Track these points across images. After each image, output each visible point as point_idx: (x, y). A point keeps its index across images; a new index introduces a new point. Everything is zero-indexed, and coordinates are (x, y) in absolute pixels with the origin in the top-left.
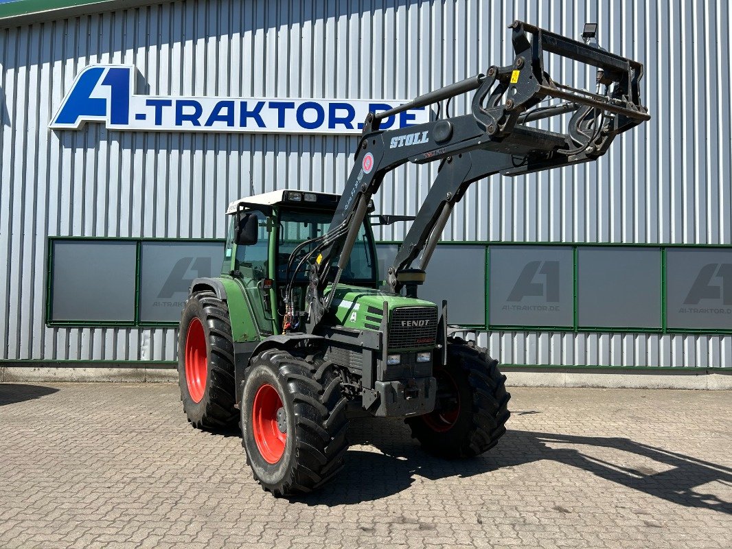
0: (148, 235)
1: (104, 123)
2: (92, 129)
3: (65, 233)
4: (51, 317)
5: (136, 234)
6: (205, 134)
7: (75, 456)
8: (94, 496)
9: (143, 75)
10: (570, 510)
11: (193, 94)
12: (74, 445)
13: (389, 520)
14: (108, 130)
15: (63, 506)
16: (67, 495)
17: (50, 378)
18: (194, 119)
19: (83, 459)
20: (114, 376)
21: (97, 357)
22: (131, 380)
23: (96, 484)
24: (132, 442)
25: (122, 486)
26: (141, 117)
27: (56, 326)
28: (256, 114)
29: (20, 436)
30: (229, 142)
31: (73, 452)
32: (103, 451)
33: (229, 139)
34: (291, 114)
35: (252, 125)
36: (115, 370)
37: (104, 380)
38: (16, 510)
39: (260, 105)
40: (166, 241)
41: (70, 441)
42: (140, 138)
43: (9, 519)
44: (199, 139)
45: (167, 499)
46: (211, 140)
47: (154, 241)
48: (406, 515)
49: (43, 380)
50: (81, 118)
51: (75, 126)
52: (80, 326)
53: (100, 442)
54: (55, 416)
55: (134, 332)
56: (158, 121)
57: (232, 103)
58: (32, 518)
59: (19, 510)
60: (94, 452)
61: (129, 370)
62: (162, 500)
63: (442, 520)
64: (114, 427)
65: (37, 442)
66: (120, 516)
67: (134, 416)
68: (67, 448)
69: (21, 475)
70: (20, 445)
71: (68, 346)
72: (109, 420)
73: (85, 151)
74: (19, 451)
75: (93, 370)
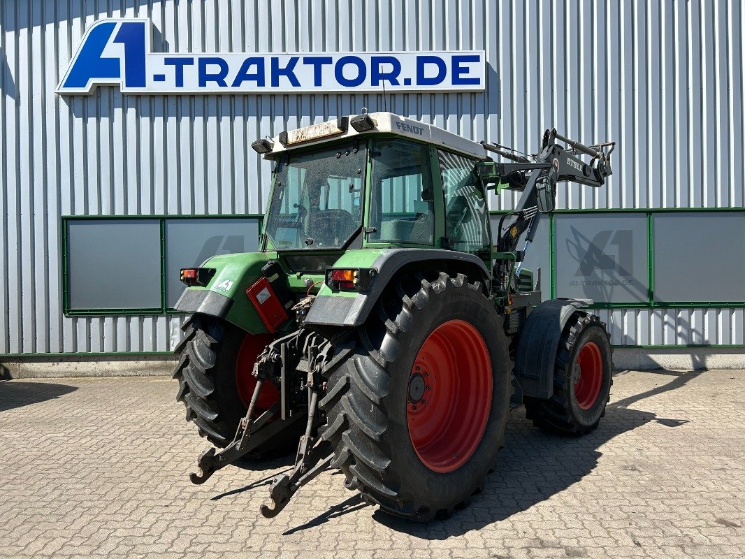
0: (173, 211)
1: (118, 86)
2: (105, 94)
3: (80, 212)
4: (69, 307)
5: (159, 211)
6: (232, 96)
7: (117, 465)
8: (152, 518)
9: (160, 30)
10: (738, 523)
11: (217, 50)
12: (112, 452)
13: (523, 543)
14: (123, 94)
15: (117, 534)
16: (119, 517)
17: (71, 372)
18: (220, 79)
19: (128, 469)
20: (141, 369)
21: (121, 348)
22: (160, 373)
23: (150, 501)
24: (178, 447)
25: (182, 503)
26: (159, 78)
27: (76, 316)
28: (289, 72)
29: (49, 442)
30: (259, 104)
31: (114, 460)
32: (149, 459)
33: (259, 102)
34: (328, 71)
35: (285, 85)
36: (142, 363)
37: (131, 373)
38: (61, 541)
39: (294, 61)
40: (193, 218)
41: (108, 447)
42: (159, 103)
43: (54, 553)
44: (226, 103)
45: (241, 520)
46: (239, 103)
47: (180, 218)
48: (541, 535)
49: (63, 375)
50: (92, 81)
51: (86, 90)
52: (102, 314)
53: (142, 447)
54: (84, 417)
55: (162, 321)
56: (179, 82)
57: (262, 59)
58: (81, 552)
59: (64, 540)
60: (138, 460)
61: (157, 363)
62: (234, 522)
63: (590, 542)
64: (155, 429)
65: (70, 449)
66: (191, 545)
67: (173, 415)
68: (106, 456)
69: (58, 492)
70: (50, 454)
71: (89, 338)
72: (146, 421)
73: (98, 121)
74: (51, 462)
75: (118, 363)
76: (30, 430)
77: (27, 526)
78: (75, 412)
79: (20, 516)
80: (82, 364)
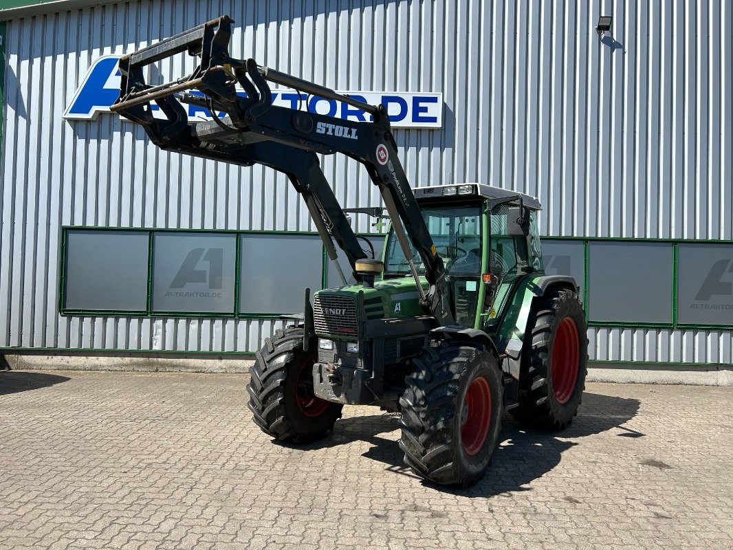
0: (161, 225)
2: (106, 120)
3: (78, 223)
4: (64, 307)
5: (149, 225)
7: (90, 442)
8: (111, 480)
9: (157, 66)
10: (580, 500)
12: (89, 431)
13: (401, 507)
15: (81, 490)
16: (84, 479)
17: (63, 366)
18: (207, 110)
19: (99, 444)
20: (127, 365)
21: (109, 346)
22: (143, 369)
23: (113, 469)
24: (146, 429)
25: (138, 471)
26: (153, 107)
27: (69, 314)
29: (36, 422)
31: (88, 437)
32: (118, 438)
36: (127, 360)
37: (116, 368)
38: (35, 493)
39: (273, 97)
40: (179, 231)
41: (85, 428)
43: (29, 501)
45: (183, 484)
47: (166, 231)
48: (418, 503)
49: (56, 368)
50: (95, 109)
51: (89, 116)
52: (93, 315)
53: (114, 428)
54: (70, 404)
55: (146, 322)
58: (51, 501)
59: (38, 493)
60: (109, 438)
61: (141, 360)
62: (177, 485)
63: (454, 508)
64: (128, 415)
65: (53, 428)
66: (137, 500)
67: (147, 405)
68: (82, 434)
69: (38, 459)
70: (36, 431)
71: (81, 335)
72: (122, 408)
73: (99, 143)
74: (36, 437)
75: (105, 359)
76: (22, 412)
77: (9, 482)
78: (62, 399)
79: (5, 475)
80: (73, 358)
